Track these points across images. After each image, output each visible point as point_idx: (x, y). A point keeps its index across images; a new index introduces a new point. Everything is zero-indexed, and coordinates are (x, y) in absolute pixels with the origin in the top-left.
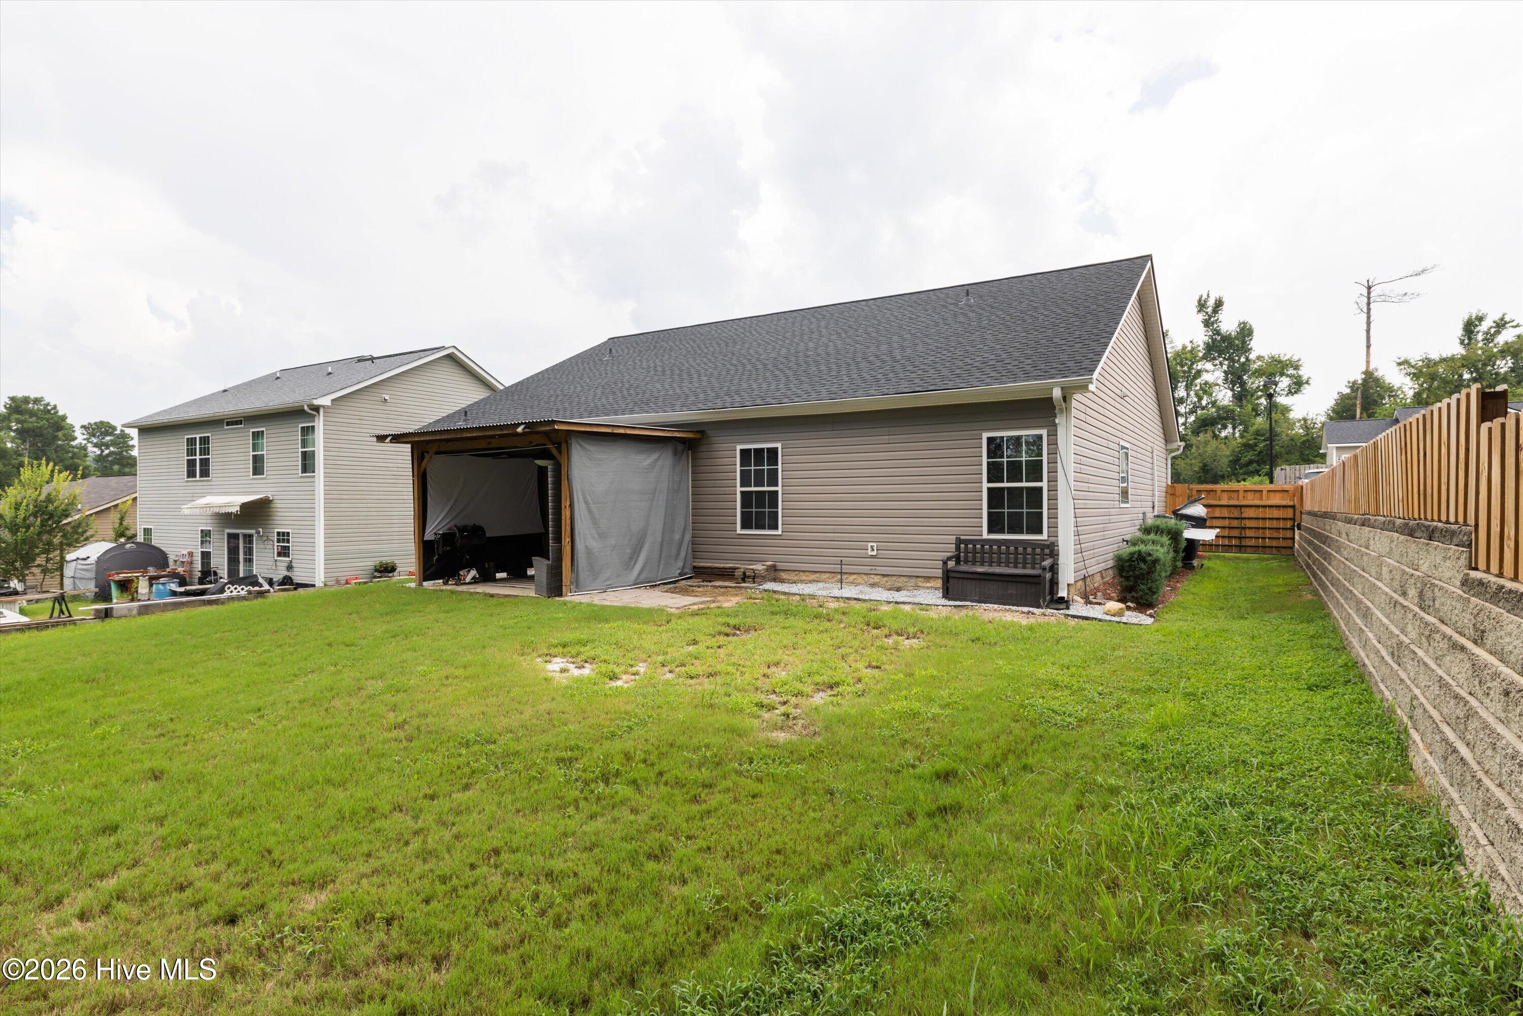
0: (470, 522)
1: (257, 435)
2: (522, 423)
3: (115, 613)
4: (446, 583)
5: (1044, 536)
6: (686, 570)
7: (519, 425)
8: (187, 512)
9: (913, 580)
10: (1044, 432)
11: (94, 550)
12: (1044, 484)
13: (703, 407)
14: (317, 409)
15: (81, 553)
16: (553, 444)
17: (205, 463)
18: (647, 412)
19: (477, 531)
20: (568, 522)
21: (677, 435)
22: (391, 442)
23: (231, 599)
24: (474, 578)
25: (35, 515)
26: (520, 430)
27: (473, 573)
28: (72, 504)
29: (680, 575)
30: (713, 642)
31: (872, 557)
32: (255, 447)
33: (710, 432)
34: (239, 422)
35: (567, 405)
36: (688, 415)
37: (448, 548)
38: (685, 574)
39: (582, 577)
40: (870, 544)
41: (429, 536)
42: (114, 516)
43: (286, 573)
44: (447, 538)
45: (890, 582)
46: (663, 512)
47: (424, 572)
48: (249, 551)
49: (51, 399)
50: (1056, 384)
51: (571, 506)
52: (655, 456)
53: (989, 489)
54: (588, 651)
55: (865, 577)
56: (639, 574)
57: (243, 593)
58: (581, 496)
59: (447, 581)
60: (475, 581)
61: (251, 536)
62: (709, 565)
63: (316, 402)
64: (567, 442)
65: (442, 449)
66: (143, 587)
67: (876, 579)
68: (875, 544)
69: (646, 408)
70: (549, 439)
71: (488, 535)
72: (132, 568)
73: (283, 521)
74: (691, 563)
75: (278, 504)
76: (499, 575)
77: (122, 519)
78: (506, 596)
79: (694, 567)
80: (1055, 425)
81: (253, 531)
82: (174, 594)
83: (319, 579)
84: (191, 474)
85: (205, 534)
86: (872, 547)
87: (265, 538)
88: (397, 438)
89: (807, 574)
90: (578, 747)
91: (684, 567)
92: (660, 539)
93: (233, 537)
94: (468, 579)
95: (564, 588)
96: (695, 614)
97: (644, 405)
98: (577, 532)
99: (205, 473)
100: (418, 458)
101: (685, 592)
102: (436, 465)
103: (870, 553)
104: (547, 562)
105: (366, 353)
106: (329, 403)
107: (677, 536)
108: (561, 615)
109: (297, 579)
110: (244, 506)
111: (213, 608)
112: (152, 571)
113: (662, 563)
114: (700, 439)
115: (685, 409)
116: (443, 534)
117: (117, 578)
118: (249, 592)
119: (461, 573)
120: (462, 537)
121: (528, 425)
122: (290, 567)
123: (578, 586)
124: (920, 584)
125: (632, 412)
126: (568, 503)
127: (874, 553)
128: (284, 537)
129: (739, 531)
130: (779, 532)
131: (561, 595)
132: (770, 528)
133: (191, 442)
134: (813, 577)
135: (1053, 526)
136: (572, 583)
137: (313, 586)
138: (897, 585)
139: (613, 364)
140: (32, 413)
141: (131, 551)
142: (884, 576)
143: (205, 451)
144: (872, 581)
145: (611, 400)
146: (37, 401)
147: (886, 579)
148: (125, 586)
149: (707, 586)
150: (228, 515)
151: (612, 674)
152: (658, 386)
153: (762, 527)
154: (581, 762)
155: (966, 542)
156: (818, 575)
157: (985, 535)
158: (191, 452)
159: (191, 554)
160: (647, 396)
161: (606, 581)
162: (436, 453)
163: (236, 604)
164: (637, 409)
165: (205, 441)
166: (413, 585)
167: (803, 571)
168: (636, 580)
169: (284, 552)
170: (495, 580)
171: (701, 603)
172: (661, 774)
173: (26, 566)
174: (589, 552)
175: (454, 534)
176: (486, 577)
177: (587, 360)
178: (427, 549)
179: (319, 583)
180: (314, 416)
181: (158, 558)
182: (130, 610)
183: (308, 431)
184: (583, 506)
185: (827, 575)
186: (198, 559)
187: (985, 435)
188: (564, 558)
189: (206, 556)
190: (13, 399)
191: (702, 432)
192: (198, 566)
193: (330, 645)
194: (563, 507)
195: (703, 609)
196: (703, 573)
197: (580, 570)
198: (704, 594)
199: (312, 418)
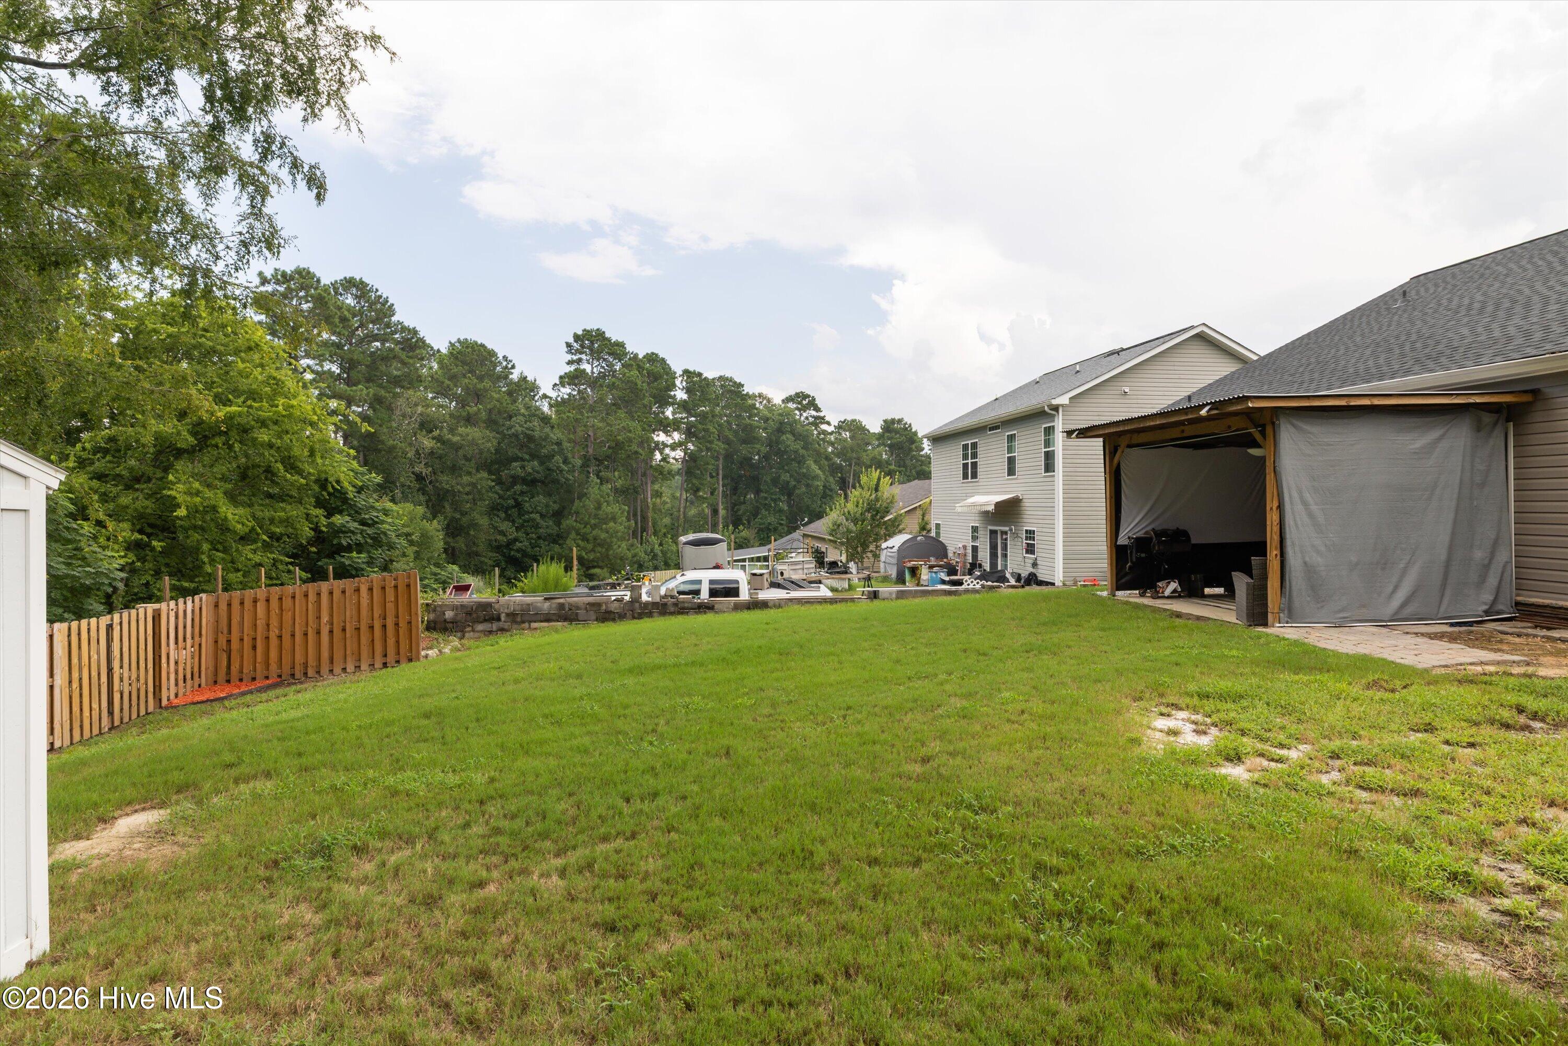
0: (1172, 526)
1: (1011, 438)
2: (1208, 404)
3: (881, 596)
4: (1142, 595)
6: (1500, 607)
7: (1204, 406)
8: (959, 510)
11: (897, 541)
13: (1534, 352)
14: (1056, 408)
15: (890, 543)
16: (1256, 426)
17: (974, 465)
18: (1431, 371)
19: (1180, 535)
20: (1276, 529)
21: (1478, 400)
22: (1077, 437)
23: (967, 591)
24: (1175, 591)
25: (868, 510)
26: (1203, 412)
27: (1174, 585)
28: (892, 502)
29: (1487, 613)
30: (1468, 733)
32: (1010, 449)
33: (1550, 391)
34: (997, 428)
35: (1316, 375)
36: (1501, 368)
37: (1143, 555)
38: (1498, 613)
39: (1297, 603)
41: (1122, 540)
42: (919, 513)
43: (1031, 570)
44: (1141, 543)
46: (1451, 516)
47: (1117, 581)
48: (1005, 548)
49: (907, 420)
51: (1280, 507)
52: (1435, 434)
54: (1230, 710)
56: (1403, 605)
57: (978, 586)
58: (1295, 495)
59: (1145, 592)
60: (1175, 596)
61: (1006, 533)
62: (1547, 602)
63: (1055, 402)
64: (1273, 423)
65: (1134, 441)
66: (925, 575)
69: (1431, 365)
70: (1252, 420)
71: (1193, 541)
72: (920, 557)
73: (1031, 519)
74: (1509, 594)
75: (1026, 504)
76: (1207, 591)
77: (923, 515)
78: (1199, 618)
79: (1517, 604)
81: (1006, 529)
82: (943, 582)
83: (1058, 578)
84: (965, 476)
85: (975, 529)
87: (1016, 535)
88: (1084, 433)
90: (1077, 856)
91: (1495, 601)
92: (1443, 557)
93: (993, 533)
94: (1168, 592)
95: (1270, 616)
96: (1470, 681)
97: (1434, 360)
98: (1288, 543)
99: (974, 476)
100: (1110, 453)
101: (1484, 641)
102: (1132, 460)
104: (1250, 580)
105: (1117, 347)
106: (1067, 402)
107: (1479, 555)
108: (1234, 653)
109: (1041, 577)
110: (998, 505)
111: (953, 598)
112: (933, 561)
113: (1448, 592)
114: (1529, 404)
115: (1498, 359)
116: (1137, 539)
117: (909, 565)
118: (983, 586)
119: (1160, 584)
120: (1160, 542)
121: (1215, 405)
122: (1035, 565)
123: (1291, 615)
125: (1408, 372)
126: (1275, 504)
128: (1030, 534)
131: (1265, 624)
133: (965, 447)
136: (1281, 610)
137: (1053, 584)
139: (1405, 311)
140: (896, 432)
141: (920, 543)
143: (974, 456)
145: (1381, 361)
146: (900, 421)
148: (914, 571)
149: (1535, 636)
150: (987, 512)
151: (1232, 753)
152: (1465, 331)
154: (1061, 879)
158: (965, 457)
159: (965, 547)
160: (1440, 347)
161: (1340, 611)
162: (1129, 446)
163: (972, 596)
164: (1416, 368)
165: (974, 445)
166: (1105, 594)
168: (1396, 613)
169: (1030, 549)
170: (1203, 596)
171: (1498, 663)
172: (1160, 946)
173: (864, 551)
174: (1310, 570)
175: (1151, 539)
176: (1191, 592)
177: (1367, 313)
178: (1119, 553)
179: (1058, 583)
180: (1053, 416)
181: (940, 550)
182: (891, 593)
183: (1049, 431)
184: (1299, 507)
186: (969, 551)
188: (1270, 576)
189: (975, 549)
190: (885, 421)
191: (1535, 392)
192: (970, 559)
193: (965, 651)
194: (1268, 508)
195: (1491, 674)
196: (1536, 614)
197: (1295, 594)
198: (1515, 649)
199: (1052, 417)
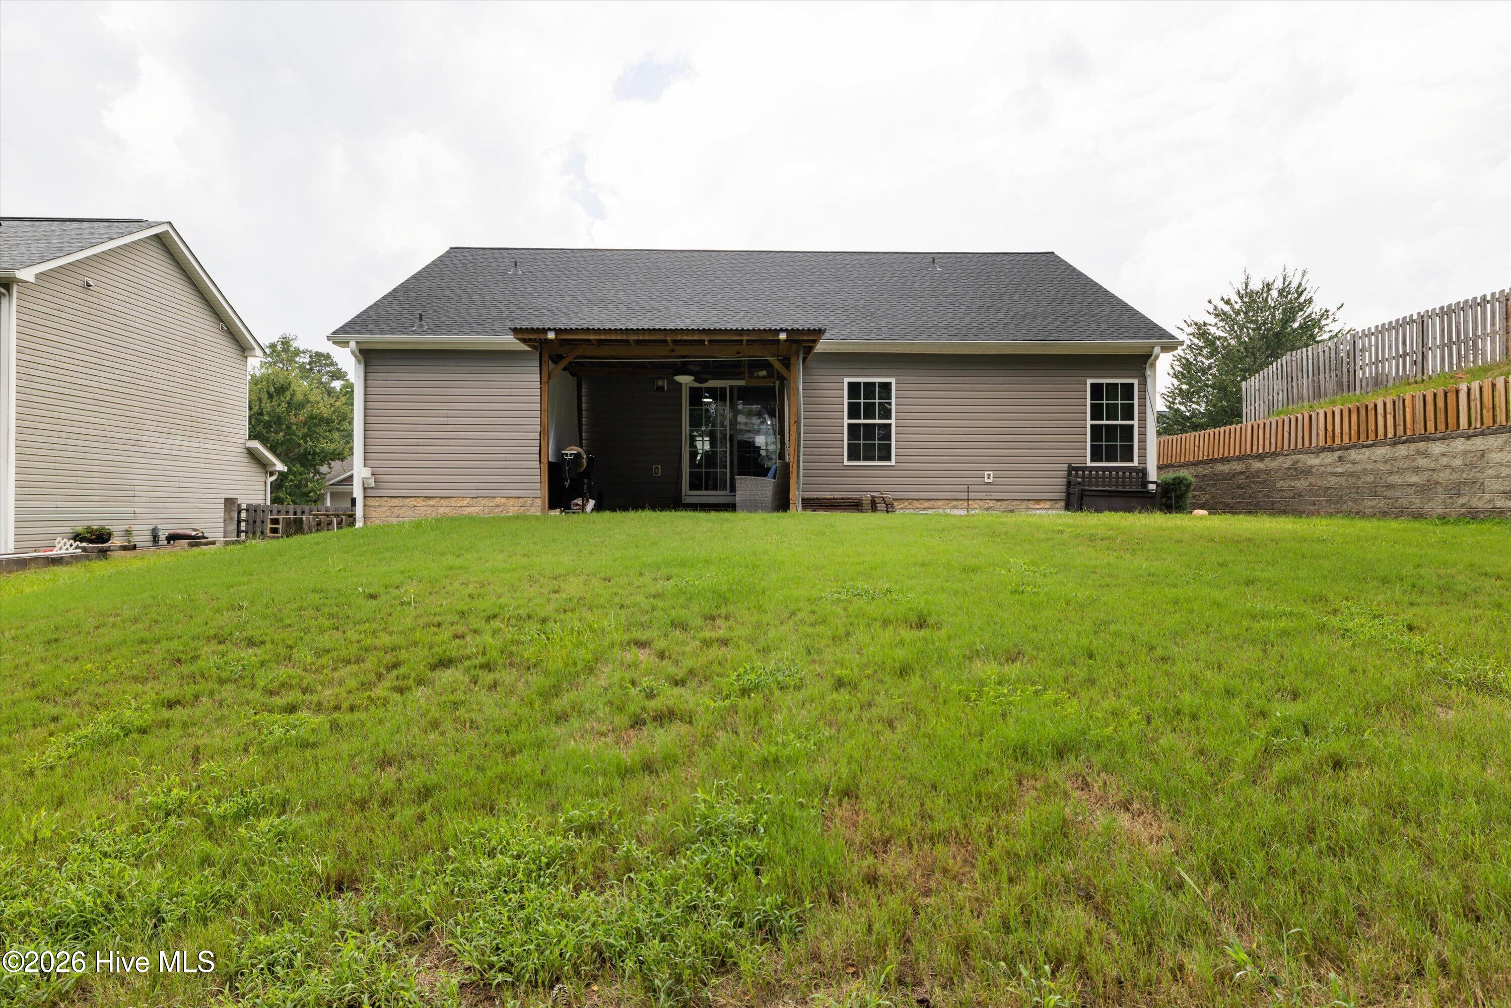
5: (1135, 463)
9: (1025, 504)
10: (1135, 382)
12: (1135, 422)
31: (988, 484)
33: (810, 364)
40: (986, 473)
45: (1005, 505)
50: (1157, 344)
53: (1092, 426)
55: (979, 502)
62: (815, 496)
67: (991, 504)
68: (991, 473)
79: (802, 499)
80: (1145, 377)
86: (989, 475)
89: (922, 502)
103: (987, 480)
106: (33, 279)
124: (1031, 506)
127: (991, 480)
129: (846, 462)
130: (893, 463)
132: (880, 459)
134: (927, 504)
135: (1143, 456)
138: (1010, 508)
142: (998, 500)
144: (986, 506)
147: (999, 503)
153: (872, 459)
155: (1077, 469)
156: (932, 502)
157: (1089, 464)
167: (917, 500)
185: (942, 502)
187: (1089, 381)
196: (809, 505)
